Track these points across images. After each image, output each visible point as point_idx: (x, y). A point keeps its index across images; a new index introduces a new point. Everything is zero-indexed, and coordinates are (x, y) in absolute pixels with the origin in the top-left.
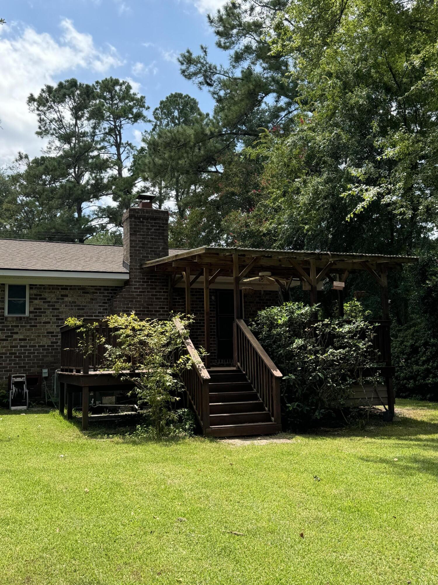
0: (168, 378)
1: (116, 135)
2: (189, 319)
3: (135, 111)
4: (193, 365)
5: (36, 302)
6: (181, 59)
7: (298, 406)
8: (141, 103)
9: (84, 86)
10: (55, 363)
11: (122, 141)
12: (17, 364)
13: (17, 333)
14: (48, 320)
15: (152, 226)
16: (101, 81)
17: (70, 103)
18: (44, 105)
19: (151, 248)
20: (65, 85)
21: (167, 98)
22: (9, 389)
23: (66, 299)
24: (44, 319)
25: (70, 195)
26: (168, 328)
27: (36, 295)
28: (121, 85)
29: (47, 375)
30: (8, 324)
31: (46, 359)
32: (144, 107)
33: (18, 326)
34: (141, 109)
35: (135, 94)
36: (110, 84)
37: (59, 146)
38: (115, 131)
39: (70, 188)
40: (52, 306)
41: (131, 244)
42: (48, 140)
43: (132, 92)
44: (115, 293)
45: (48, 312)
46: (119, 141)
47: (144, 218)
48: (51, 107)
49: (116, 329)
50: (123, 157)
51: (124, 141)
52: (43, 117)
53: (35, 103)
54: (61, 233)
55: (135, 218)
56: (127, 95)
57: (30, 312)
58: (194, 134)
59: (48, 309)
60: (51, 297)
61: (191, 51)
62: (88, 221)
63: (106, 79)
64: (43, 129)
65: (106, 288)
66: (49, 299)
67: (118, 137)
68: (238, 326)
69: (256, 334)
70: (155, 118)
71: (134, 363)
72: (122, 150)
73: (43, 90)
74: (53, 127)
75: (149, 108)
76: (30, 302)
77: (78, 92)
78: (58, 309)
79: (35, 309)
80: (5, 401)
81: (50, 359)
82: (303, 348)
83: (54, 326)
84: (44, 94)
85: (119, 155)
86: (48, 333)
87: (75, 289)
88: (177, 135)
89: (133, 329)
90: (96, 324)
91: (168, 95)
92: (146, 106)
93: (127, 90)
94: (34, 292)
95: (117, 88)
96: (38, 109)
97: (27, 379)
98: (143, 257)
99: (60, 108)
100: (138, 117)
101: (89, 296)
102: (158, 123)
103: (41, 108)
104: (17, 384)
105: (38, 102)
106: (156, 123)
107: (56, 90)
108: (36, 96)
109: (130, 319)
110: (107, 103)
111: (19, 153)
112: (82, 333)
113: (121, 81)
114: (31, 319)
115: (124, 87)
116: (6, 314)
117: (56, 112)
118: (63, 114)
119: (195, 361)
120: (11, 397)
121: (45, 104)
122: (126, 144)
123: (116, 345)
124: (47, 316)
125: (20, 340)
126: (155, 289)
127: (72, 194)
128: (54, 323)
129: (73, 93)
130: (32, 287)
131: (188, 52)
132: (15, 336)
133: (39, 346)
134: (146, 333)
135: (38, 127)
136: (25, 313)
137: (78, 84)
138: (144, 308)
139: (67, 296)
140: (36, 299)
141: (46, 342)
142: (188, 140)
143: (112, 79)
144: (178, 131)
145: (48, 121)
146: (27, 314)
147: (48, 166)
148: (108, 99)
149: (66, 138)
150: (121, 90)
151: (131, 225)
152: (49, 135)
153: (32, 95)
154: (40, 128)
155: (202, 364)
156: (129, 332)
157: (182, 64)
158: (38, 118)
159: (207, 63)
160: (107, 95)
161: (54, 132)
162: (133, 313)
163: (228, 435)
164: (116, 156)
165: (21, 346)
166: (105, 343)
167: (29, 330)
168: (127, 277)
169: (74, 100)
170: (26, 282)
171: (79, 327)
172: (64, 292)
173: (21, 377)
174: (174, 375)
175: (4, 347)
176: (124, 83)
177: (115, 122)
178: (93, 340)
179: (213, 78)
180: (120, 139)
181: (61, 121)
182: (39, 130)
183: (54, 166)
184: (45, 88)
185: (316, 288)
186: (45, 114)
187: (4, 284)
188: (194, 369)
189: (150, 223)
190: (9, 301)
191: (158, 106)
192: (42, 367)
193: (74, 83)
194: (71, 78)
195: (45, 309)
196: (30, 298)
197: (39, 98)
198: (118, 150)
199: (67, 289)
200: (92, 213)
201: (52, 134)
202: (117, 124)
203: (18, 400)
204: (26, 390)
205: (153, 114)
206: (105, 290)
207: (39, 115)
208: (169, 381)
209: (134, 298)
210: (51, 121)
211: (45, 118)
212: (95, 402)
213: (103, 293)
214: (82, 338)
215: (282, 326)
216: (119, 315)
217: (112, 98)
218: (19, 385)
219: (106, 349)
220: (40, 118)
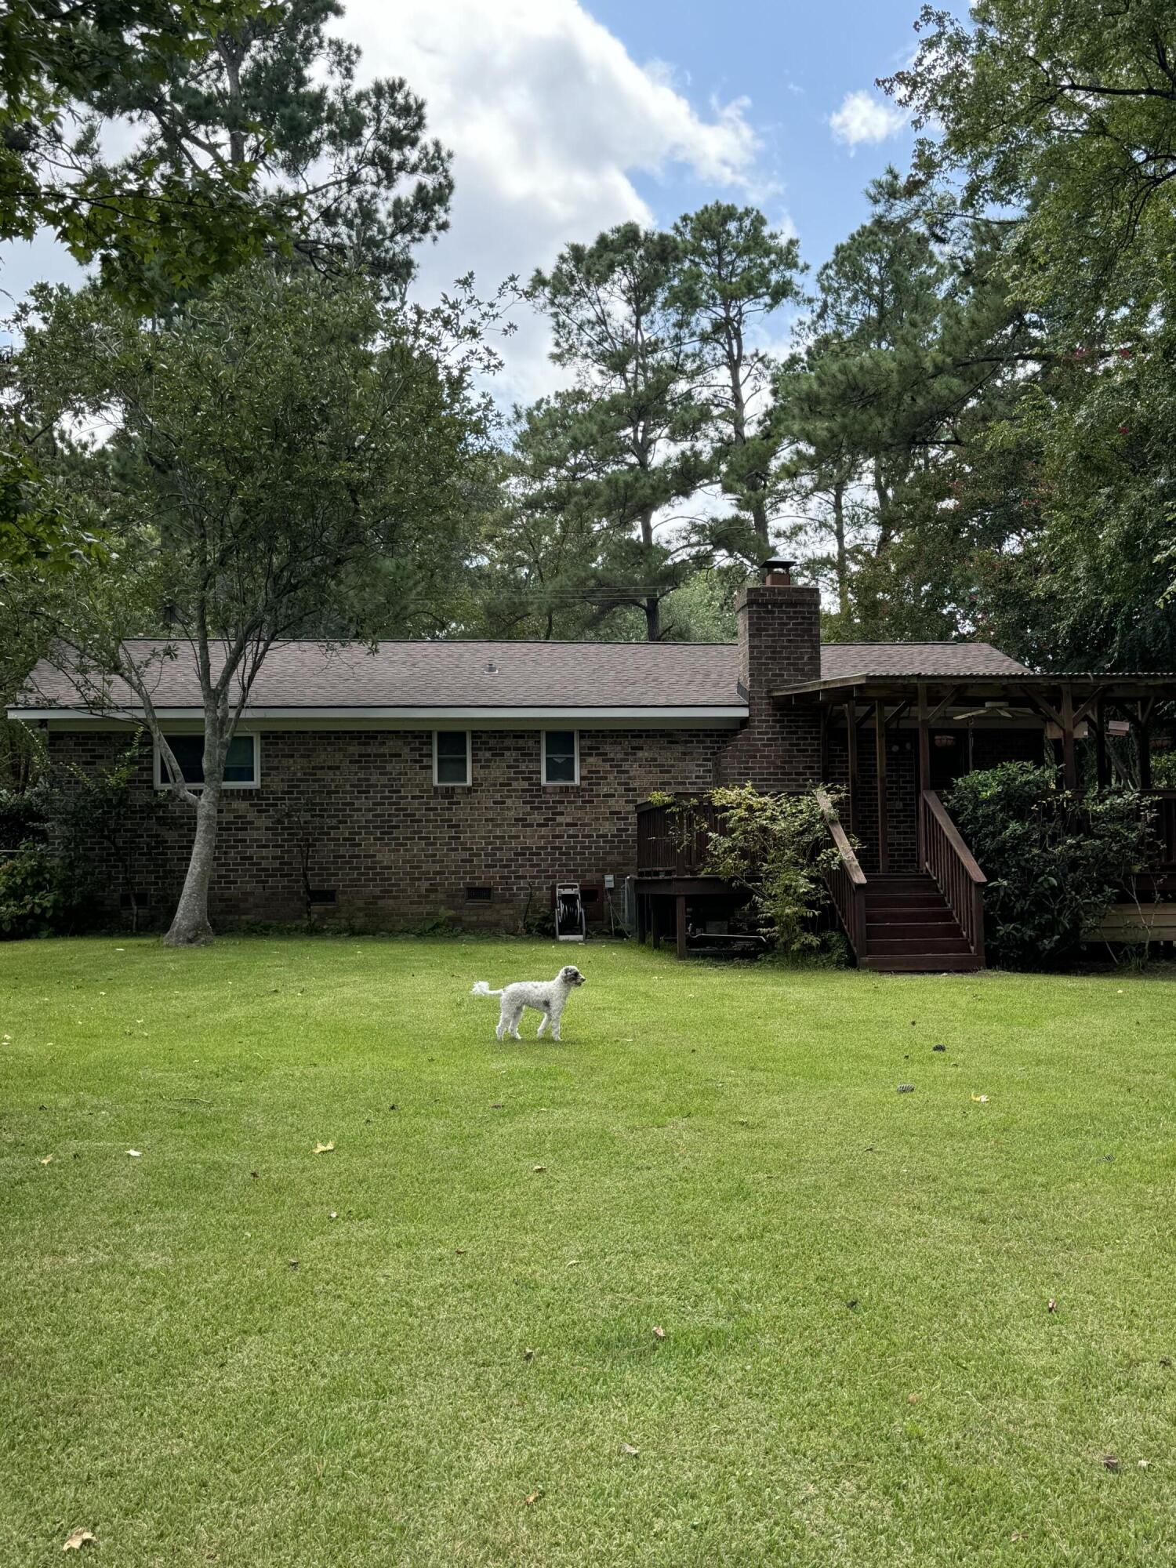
0: (802, 881)
1: (730, 339)
2: (838, 792)
3: (774, 277)
4: (841, 863)
5: (591, 760)
6: (873, 191)
7: (1014, 928)
8: (787, 257)
9: (656, 237)
10: (625, 865)
11: (745, 352)
12: (565, 865)
13: (562, 814)
14: (612, 791)
15: (790, 618)
16: (693, 215)
17: (622, 279)
18: (567, 293)
19: (788, 658)
20: (612, 241)
21: (852, 238)
22: (554, 906)
23: (640, 754)
24: (605, 790)
25: (627, 499)
26: (803, 807)
27: (590, 748)
28: (740, 219)
29: (612, 885)
30: (548, 798)
31: (609, 858)
32: (795, 265)
33: (562, 802)
34: (788, 274)
35: (773, 236)
36: (715, 219)
37: (600, 383)
38: (727, 329)
39: (627, 485)
40: (616, 766)
41: (751, 653)
42: (575, 370)
43: (766, 231)
44: (724, 742)
45: (611, 777)
46: (735, 352)
47: (774, 604)
48: (581, 294)
49: (724, 809)
50: (745, 392)
51: (747, 351)
52: (562, 318)
53: (547, 290)
54: (608, 585)
55: (758, 604)
56: (756, 243)
57: (582, 778)
58: (899, 372)
59: (611, 772)
60: (614, 751)
61: (897, 170)
62: (667, 554)
63: (706, 208)
64: (565, 346)
65: (709, 733)
66: (612, 756)
67: (734, 342)
68: (925, 802)
69: (954, 814)
70: (823, 289)
71: (753, 862)
72: (743, 373)
73: (562, 257)
74: (586, 339)
75: (807, 267)
76: (582, 761)
77: (641, 252)
78: (627, 772)
79: (590, 772)
80: (548, 926)
81: (615, 858)
82: (1025, 838)
83: (622, 801)
84: (564, 266)
85: (736, 387)
86: (612, 813)
87: (654, 736)
88: (859, 377)
89: (750, 808)
90: (694, 801)
91: (855, 229)
92: (801, 262)
93: (756, 229)
94: (587, 742)
95: (732, 226)
96: (552, 303)
97: (582, 892)
98: (774, 675)
99: (602, 293)
100: (781, 292)
101: (680, 748)
102: (830, 300)
103: (560, 299)
104: (565, 898)
105: (554, 287)
106: (825, 302)
107: (591, 255)
108: (548, 275)
109: (744, 792)
110: (707, 264)
111: (515, 406)
112: (673, 814)
113: (741, 210)
114: (584, 790)
115: (747, 223)
116: (544, 782)
117: (592, 304)
118: (607, 308)
119: (845, 858)
120: (558, 919)
121: (567, 289)
122: (752, 357)
123: (725, 832)
124: (609, 784)
125: (568, 825)
126: (795, 733)
127: (632, 497)
128: (622, 796)
129: (629, 259)
130: (583, 734)
131: (890, 171)
132: (559, 819)
133: (598, 836)
134: (768, 813)
135: (553, 342)
136: (572, 779)
137: (642, 234)
138: (777, 767)
139: (641, 749)
140: (590, 755)
141: (608, 828)
142: (884, 385)
143: (718, 208)
144: (861, 368)
145: (575, 327)
146: (577, 781)
147: (579, 435)
148: (711, 255)
149: (616, 363)
150: (740, 230)
151: (750, 618)
152: (577, 360)
153: (539, 272)
154: (557, 344)
155: (856, 863)
156: (743, 813)
157: (876, 201)
158: (552, 322)
159: (933, 195)
160: (708, 245)
161: (589, 350)
162: (749, 784)
163: (896, 968)
164: (729, 390)
165: (569, 836)
166: (708, 830)
167: (581, 808)
168: (744, 713)
169: (633, 270)
170: (575, 728)
171: (668, 806)
172: (636, 742)
173: (572, 887)
174: (812, 880)
175: (542, 837)
176: (748, 212)
177: (727, 310)
178: (690, 825)
179: (948, 225)
180: (740, 348)
181: (604, 323)
182: (557, 351)
183: (591, 436)
184: (566, 252)
185: (1071, 734)
186: (568, 311)
187: (538, 732)
188: (843, 870)
189: (785, 612)
190: (547, 759)
191: (830, 257)
192: (604, 872)
193: (630, 235)
194: (625, 221)
195: (606, 772)
196: (581, 755)
197: (555, 276)
198: (735, 376)
199: (640, 737)
200: (675, 535)
201: (586, 356)
202: (732, 315)
203: (570, 925)
204: (580, 910)
205: (818, 281)
206: (707, 736)
207: (555, 315)
208: (804, 886)
209: (759, 751)
210: (580, 327)
211: (568, 321)
212: (693, 930)
213: (703, 742)
214: (673, 820)
215: (988, 802)
216: (727, 788)
217: (719, 252)
218: (569, 900)
219: (711, 839)
220: (558, 323)
